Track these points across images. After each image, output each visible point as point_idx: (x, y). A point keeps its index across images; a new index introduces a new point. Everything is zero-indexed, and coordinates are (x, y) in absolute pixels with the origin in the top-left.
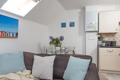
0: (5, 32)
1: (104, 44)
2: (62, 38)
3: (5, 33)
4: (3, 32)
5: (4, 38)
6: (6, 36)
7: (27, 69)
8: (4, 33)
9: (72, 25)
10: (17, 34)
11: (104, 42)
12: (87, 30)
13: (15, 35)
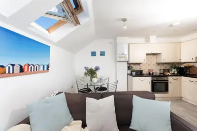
0: (33, 65)
1: (134, 73)
2: (97, 69)
3: (33, 67)
4: (29, 65)
5: (32, 74)
6: (34, 70)
7: (75, 120)
8: (31, 67)
9: (102, 54)
10: (48, 67)
11: (134, 71)
12: (118, 60)
13: (46, 69)
